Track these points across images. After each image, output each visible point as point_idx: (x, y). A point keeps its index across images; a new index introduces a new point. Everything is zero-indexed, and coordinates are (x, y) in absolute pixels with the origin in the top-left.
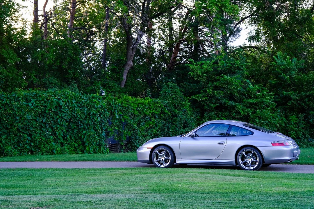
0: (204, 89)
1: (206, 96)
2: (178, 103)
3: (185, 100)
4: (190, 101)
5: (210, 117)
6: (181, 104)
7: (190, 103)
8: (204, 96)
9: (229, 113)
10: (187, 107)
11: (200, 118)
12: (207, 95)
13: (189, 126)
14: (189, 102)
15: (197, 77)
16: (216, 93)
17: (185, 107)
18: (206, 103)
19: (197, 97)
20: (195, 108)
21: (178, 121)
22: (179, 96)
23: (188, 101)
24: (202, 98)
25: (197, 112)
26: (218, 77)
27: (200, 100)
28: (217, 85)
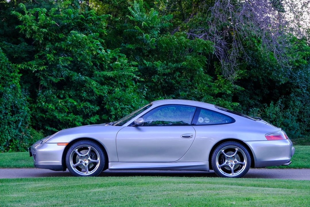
0: (40, 53)
1: (45, 65)
2: (3, 75)
3: (14, 70)
4: (21, 71)
5: (46, 97)
6: (7, 76)
7: (21, 75)
8: (40, 65)
9: (74, 93)
10: (16, 82)
11: (31, 99)
12: (43, 63)
13: (21, 112)
14: (19, 73)
15: (30, 33)
16: (60, 60)
17: (13, 82)
18: (43, 76)
19: (31, 66)
20: (22, 84)
21: (3, 104)
22: (4, 63)
23: (19, 71)
24: (38, 67)
25: (25, 89)
26: (61, 36)
27: (36, 70)
28: (63, 47)
